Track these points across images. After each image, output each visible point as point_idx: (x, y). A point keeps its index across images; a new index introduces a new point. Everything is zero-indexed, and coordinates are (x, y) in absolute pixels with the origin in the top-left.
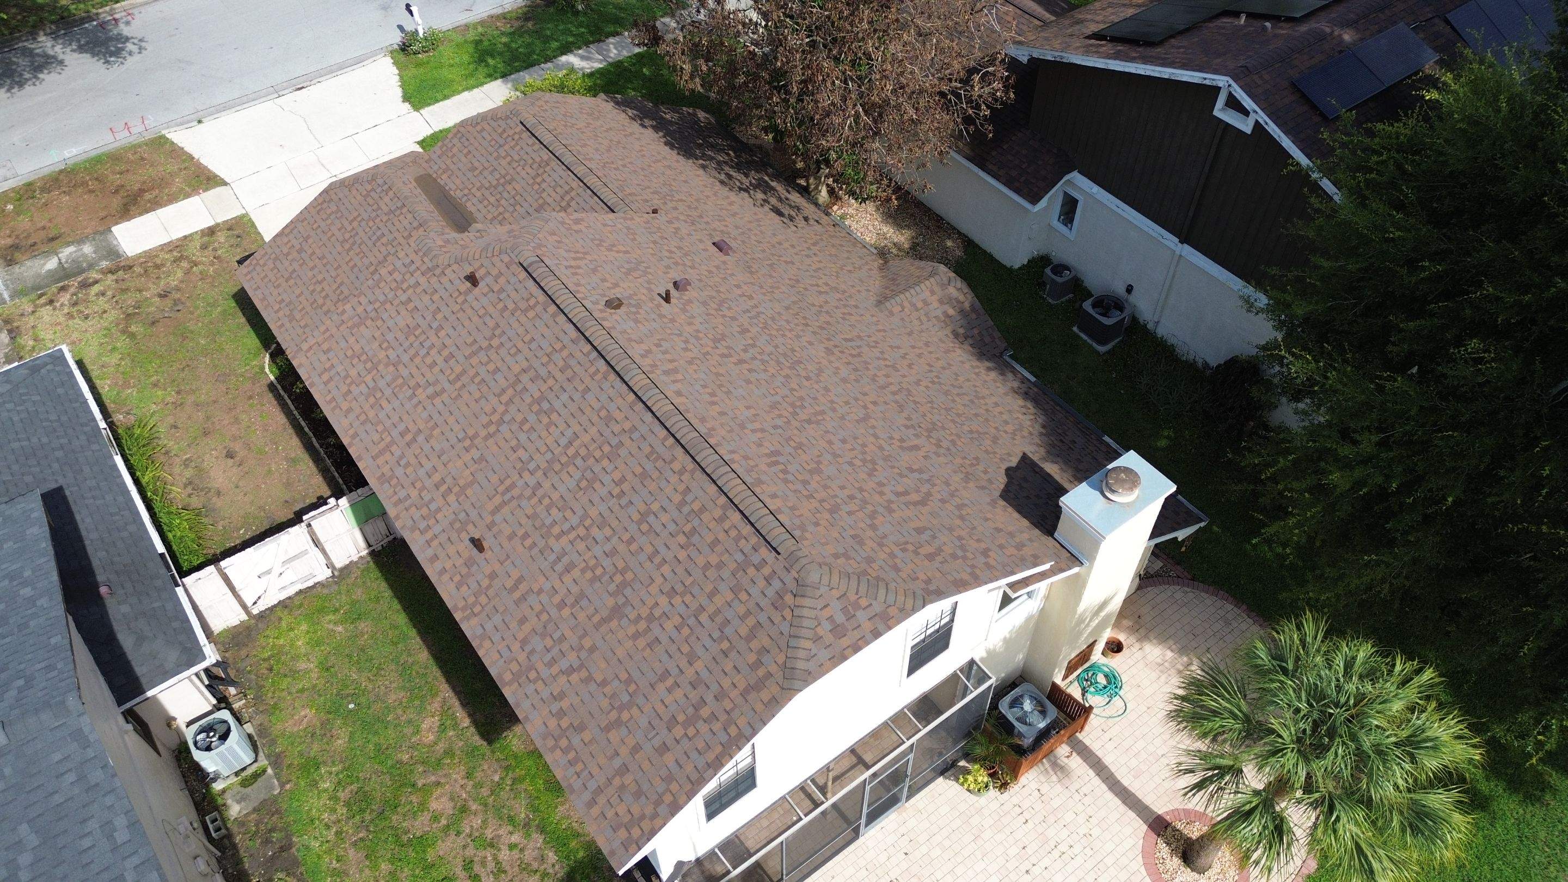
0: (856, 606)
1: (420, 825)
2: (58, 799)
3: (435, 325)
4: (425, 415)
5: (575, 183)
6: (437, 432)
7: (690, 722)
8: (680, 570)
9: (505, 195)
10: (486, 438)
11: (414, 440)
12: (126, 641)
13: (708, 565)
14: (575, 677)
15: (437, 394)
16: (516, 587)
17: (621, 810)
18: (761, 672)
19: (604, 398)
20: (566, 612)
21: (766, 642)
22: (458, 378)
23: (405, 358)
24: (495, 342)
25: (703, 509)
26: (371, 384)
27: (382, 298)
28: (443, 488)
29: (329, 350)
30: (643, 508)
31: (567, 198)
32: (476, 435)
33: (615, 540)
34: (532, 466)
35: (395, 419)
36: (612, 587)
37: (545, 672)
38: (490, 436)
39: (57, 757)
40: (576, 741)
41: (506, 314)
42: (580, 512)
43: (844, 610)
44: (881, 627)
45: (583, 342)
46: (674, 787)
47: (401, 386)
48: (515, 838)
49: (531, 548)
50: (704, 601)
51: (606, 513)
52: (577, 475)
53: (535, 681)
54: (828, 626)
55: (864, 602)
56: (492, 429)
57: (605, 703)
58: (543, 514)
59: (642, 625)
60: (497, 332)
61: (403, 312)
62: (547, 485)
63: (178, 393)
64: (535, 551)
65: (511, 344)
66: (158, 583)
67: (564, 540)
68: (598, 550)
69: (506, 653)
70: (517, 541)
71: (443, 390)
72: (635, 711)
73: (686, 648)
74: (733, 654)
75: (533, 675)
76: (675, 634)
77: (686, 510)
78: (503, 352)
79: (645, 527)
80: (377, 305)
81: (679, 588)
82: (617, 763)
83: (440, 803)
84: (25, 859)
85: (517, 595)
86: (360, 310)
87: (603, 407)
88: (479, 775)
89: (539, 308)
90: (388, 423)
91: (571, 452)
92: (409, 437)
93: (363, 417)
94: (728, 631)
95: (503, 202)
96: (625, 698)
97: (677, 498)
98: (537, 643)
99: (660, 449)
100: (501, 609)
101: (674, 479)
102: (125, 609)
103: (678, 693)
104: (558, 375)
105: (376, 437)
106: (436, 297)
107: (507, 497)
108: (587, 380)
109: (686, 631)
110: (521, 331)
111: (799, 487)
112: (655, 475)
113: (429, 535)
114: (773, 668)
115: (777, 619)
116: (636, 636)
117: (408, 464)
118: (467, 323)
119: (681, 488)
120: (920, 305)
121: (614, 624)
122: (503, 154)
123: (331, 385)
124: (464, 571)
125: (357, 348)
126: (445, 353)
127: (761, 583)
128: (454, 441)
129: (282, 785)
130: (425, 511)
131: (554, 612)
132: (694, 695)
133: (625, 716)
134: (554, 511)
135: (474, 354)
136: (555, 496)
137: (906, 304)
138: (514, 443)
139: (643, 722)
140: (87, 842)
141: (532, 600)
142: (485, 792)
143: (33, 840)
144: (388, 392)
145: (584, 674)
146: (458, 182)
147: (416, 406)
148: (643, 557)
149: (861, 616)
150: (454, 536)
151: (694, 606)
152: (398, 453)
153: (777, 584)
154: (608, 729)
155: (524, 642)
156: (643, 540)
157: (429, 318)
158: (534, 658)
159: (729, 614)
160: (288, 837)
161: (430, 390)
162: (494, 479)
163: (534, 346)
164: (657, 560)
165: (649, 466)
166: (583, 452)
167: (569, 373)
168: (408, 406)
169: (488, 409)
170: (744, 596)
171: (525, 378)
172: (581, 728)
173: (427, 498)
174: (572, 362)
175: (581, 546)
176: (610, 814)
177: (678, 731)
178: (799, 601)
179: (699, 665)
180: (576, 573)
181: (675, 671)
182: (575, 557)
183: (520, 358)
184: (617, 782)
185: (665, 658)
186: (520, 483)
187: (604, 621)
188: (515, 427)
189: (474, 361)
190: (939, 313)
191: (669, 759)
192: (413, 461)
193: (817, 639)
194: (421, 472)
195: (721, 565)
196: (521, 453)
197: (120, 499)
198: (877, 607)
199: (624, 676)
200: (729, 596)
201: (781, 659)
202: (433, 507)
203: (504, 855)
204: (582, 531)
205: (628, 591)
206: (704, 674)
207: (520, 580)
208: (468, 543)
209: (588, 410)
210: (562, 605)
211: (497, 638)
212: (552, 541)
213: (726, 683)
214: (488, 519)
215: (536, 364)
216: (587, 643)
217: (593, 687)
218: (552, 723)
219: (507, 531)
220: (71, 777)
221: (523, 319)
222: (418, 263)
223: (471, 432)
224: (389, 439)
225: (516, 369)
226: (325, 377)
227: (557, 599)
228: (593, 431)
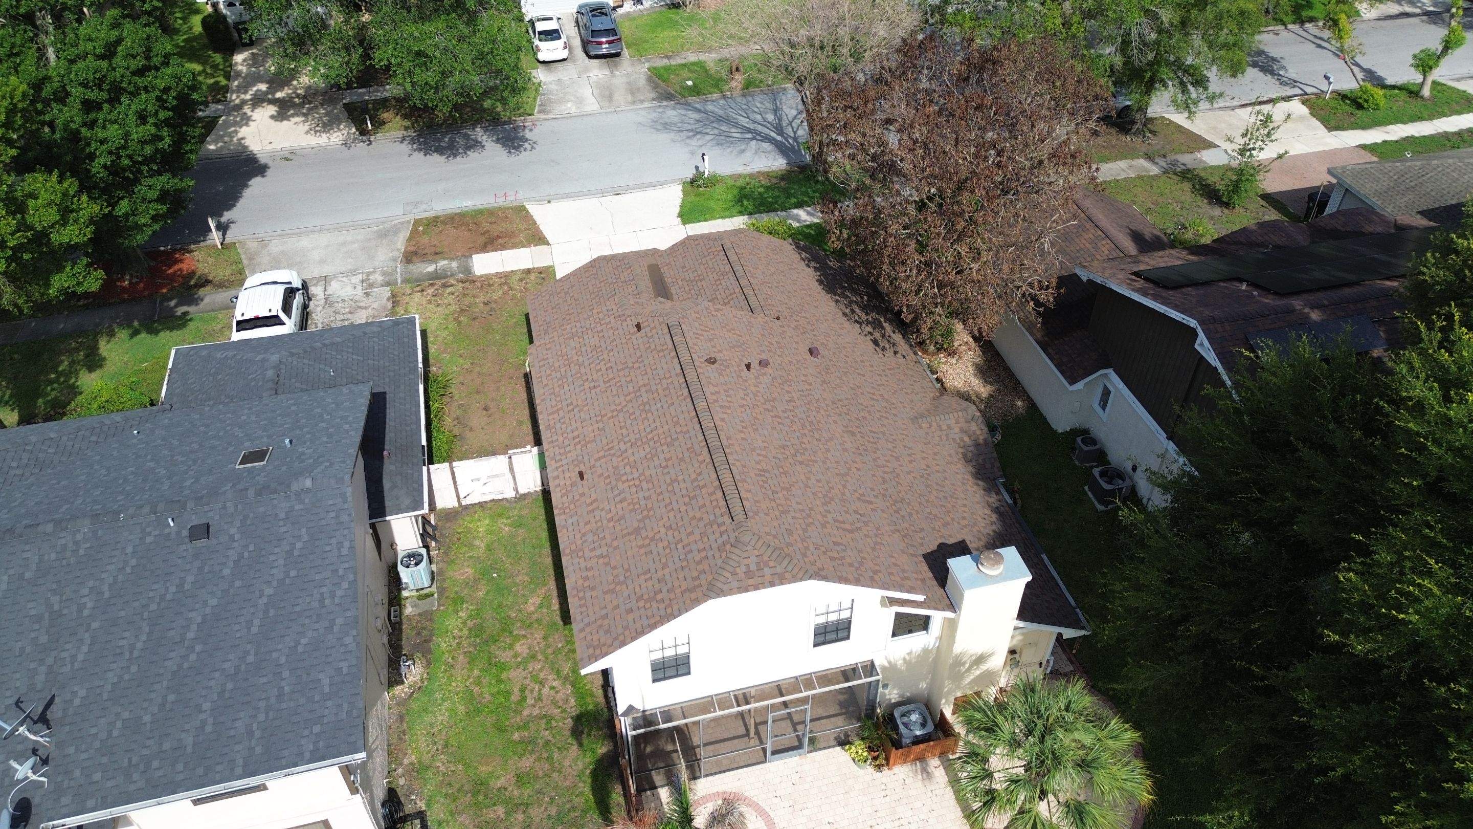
0: (766, 564)
1: (505, 656)
2: (323, 522)
3: (609, 348)
4: (584, 397)
5: (738, 290)
6: (586, 408)
7: (649, 600)
8: (678, 517)
9: (696, 288)
10: (609, 419)
11: (573, 410)
12: (387, 484)
13: (694, 518)
14: (601, 561)
15: (595, 387)
16: (591, 503)
17: (595, 638)
18: (696, 583)
19: (679, 410)
20: (612, 524)
21: (706, 567)
22: (609, 381)
23: (586, 363)
24: (636, 365)
25: (705, 486)
26: (563, 373)
27: (588, 326)
28: (577, 440)
29: (550, 349)
30: (674, 477)
31: (730, 298)
32: (606, 415)
33: (652, 491)
34: (626, 439)
35: (568, 396)
36: (640, 517)
37: (587, 554)
38: (612, 417)
39: (331, 502)
40: (588, 595)
41: (648, 351)
42: (641, 471)
43: (758, 564)
44: (777, 581)
45: (682, 376)
46: (627, 633)
47: (578, 378)
48: (555, 684)
49: (607, 484)
50: (684, 536)
51: (654, 475)
52: (648, 450)
53: (580, 558)
54: (744, 569)
55: (772, 564)
56: (615, 413)
57: (611, 578)
58: (622, 468)
59: (647, 541)
60: (640, 360)
61: (596, 337)
62: (630, 452)
63: (472, 364)
64: (609, 486)
65: (644, 368)
66: (415, 460)
67: (626, 484)
68: (641, 495)
69: (572, 538)
70: (602, 479)
71: (599, 386)
72: (624, 586)
73: (664, 560)
74: (687, 570)
75: (580, 554)
76: (661, 551)
77: (695, 484)
78: (638, 371)
79: (670, 488)
80: (584, 330)
81: (674, 526)
82: (604, 612)
83: (521, 648)
84: (299, 545)
85: (590, 508)
86: (574, 330)
87: (676, 416)
88: (551, 640)
89: (666, 352)
90: (563, 397)
91: (650, 436)
92: (570, 408)
94: (690, 556)
95: (693, 292)
96: (622, 578)
97: (694, 476)
98: (590, 537)
99: (696, 447)
100: (579, 514)
101: (696, 465)
102: (392, 467)
103: (650, 583)
104: (661, 392)
105: (554, 403)
106: (616, 333)
107: (607, 453)
108: (675, 398)
109: (668, 551)
110: (652, 362)
111: (769, 493)
112: (688, 460)
113: (558, 465)
114: (704, 582)
115: (717, 556)
116: (643, 546)
117: (564, 423)
118: (626, 351)
119: (698, 471)
120: (944, 427)
121: (633, 537)
122: (704, 262)
124: (569, 488)
125: (564, 351)
126: (608, 365)
127: (717, 535)
128: (593, 415)
129: (439, 606)
130: (562, 451)
131: (605, 522)
132: (657, 586)
133: (618, 588)
134: (628, 467)
135: (623, 369)
136: (632, 459)
137: (934, 424)
138: (623, 424)
139: (626, 594)
140: (328, 548)
141: (597, 513)
142: (550, 651)
143: (306, 538)
144: (570, 380)
145: (606, 560)
146: (672, 273)
147: (581, 391)
148: (662, 504)
149: (767, 571)
150: (572, 468)
151: (677, 538)
152: (561, 415)
153: (725, 537)
154: (606, 593)
155: (584, 535)
156: (666, 495)
157: (608, 343)
158: (585, 545)
159: (694, 547)
160: (431, 636)
161: (592, 384)
162: (605, 441)
163: (655, 373)
164: (669, 508)
165: (687, 454)
166: (656, 438)
167: (667, 392)
168: (577, 390)
169: (617, 402)
170: (705, 539)
171: (643, 390)
172: (593, 589)
173: (567, 442)
174: (671, 387)
175: (633, 490)
176: (589, 638)
177: (641, 604)
178: (733, 550)
179: (667, 571)
180: (625, 504)
181: (653, 571)
182: (628, 496)
183: (645, 377)
184: (599, 622)
185: (651, 563)
186: (616, 448)
187: (629, 534)
188: (627, 416)
189: (621, 374)
190: (957, 437)
191: (630, 617)
192: (567, 421)
193: (734, 574)
194: (569, 429)
195: (701, 519)
196: (624, 431)
197: (414, 409)
198: (779, 570)
199: (626, 567)
200: (698, 537)
201: (710, 578)
202: (568, 449)
203: (546, 691)
204: (637, 482)
205: (647, 521)
206: (667, 577)
207: (595, 500)
208: (577, 475)
209: (668, 416)
210: (611, 519)
211: (570, 529)
212: (620, 484)
213: (676, 584)
214: (593, 462)
215: (652, 383)
216: (615, 544)
217: (608, 568)
218: (580, 582)
219: (599, 471)
220: (333, 514)
221: (656, 356)
222: (614, 311)
223: (603, 412)
224: (560, 406)
225: (641, 383)
226: (541, 364)
227: (609, 516)
228: (666, 427)
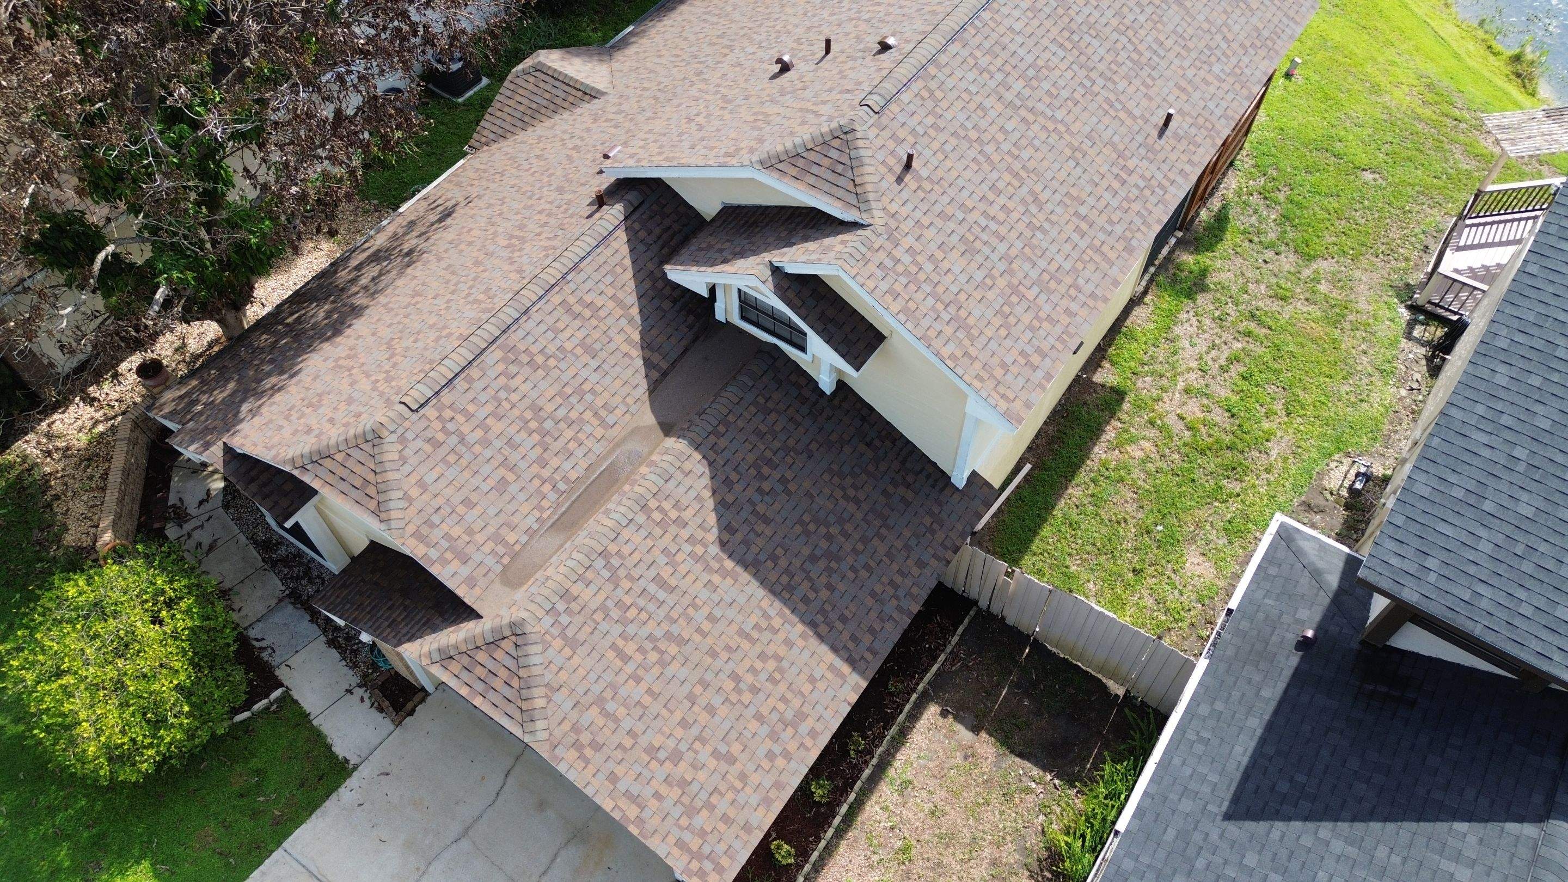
3: (960, 216)
4: (1059, 210)
6: (1074, 192)
10: (1072, 134)
11: (1084, 218)
14: (1231, 36)
15: (1036, 199)
16: (1185, 90)
19: (1016, 13)
20: (1191, 45)
22: (1016, 175)
23: (1002, 248)
24: (973, 135)
26: (1036, 290)
27: (930, 301)
28: (1124, 176)
29: (1003, 365)
32: (1069, 144)
34: (1087, 83)
35: (1067, 248)
38: (1068, 131)
41: (941, 123)
42: (1116, 35)
45: (964, 34)
47: (1033, 248)
49: (1154, 79)
52: (1087, 38)
53: (1240, 68)
56: (1062, 128)
58: (1124, 68)
60: (962, 133)
62: (1102, 67)
64: (1155, 74)
65: (973, 115)
67: (1142, 47)
69: (1233, 95)
70: (1151, 92)
71: (1032, 192)
78: (983, 124)
80: (940, 306)
85: (1191, 88)
86: (948, 330)
87: (1025, 13)
89: (933, 85)
90: (1075, 255)
91: (1069, 46)
92: (1084, 226)
93: (1073, 292)
100: (1204, 103)
104: (999, 62)
105: (1091, 267)
106: (926, 221)
107: (1119, 106)
108: (1001, 30)
110: (959, 104)
113: (1167, 183)
117: (1110, 222)
118: (954, 173)
122: (479, 433)
123: (1045, 346)
124: (1185, 142)
125: (997, 321)
126: (991, 196)
128: (1079, 171)
130: (1147, 192)
131: (1194, 55)
134: (1120, 59)
135: (988, 159)
138: (1070, 103)
141: (1190, 74)
144: (1042, 263)
146: (525, 509)
147: (1053, 223)
150: (1162, 156)
152: (1102, 236)
154: (1253, 10)
155: (1221, 78)
157: (951, 225)
158: (1229, 69)
161: (1033, 209)
162: (1106, 120)
163: (973, 89)
166: (1066, 34)
167: (997, 49)
168: (1054, 233)
169: (1043, 136)
171: (1009, 96)
172: (1259, 30)
173: (1136, 192)
174: (987, 45)
175: (1142, 32)
180: (1162, 36)
182: (1151, 38)
183: (987, 103)
186: (1104, 94)
188: (1057, 104)
189: (996, 158)
192: (1104, 217)
194: (1115, 203)
196: (1077, 96)
202: (1142, 184)
204: (1130, 33)
207: (1179, 86)
208: (1163, 141)
209: (1029, 30)
210: (1188, 48)
211: (1225, 103)
212: (1144, 60)
214: (1141, 121)
215: (992, 84)
216: (1207, 25)
217: (1232, 21)
218: (1263, 52)
219: (1144, 103)
221: (944, 104)
222: (882, 256)
223: (1068, 152)
224: (1089, 251)
225: (999, 107)
226: (1036, 359)
227: (1185, 52)
228: (1047, 24)
